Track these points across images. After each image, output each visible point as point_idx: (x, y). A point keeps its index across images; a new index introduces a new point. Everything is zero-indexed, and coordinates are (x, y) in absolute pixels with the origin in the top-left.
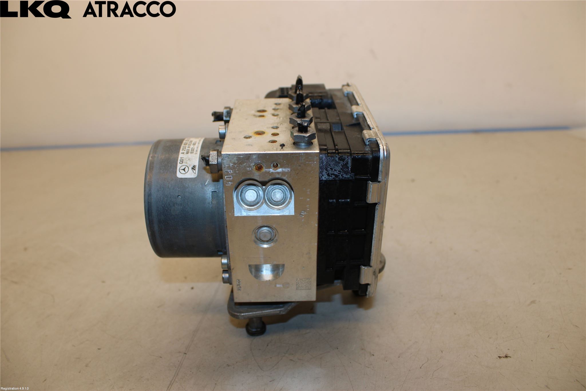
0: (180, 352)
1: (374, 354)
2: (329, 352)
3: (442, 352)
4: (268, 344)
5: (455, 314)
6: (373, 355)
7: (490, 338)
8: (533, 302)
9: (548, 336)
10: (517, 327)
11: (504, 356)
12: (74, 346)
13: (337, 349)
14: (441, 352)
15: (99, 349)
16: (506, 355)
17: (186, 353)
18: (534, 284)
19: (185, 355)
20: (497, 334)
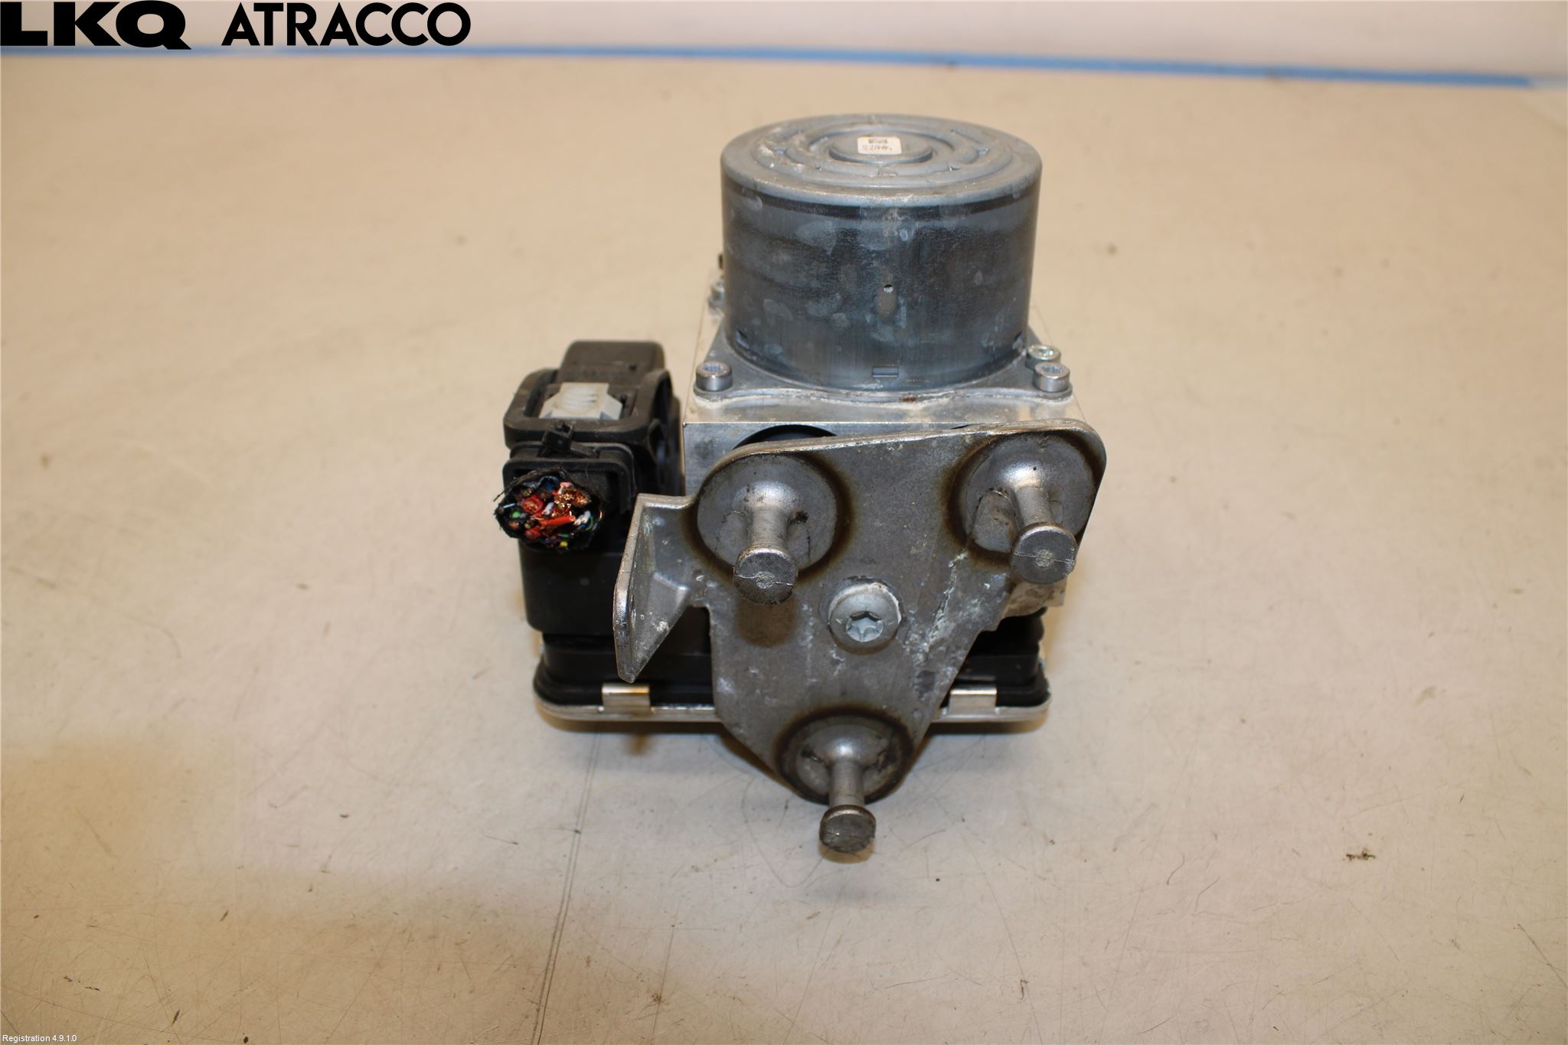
0: (562, 828)
1: (1055, 840)
2: (944, 830)
3: (1216, 836)
4: (787, 802)
5: (1243, 721)
6: (1052, 841)
7: (1327, 799)
8: (1429, 692)
9: (1462, 799)
10: (1390, 768)
11: (1359, 852)
12: (273, 806)
13: (963, 820)
14: (1214, 837)
15: (345, 816)
16: (1365, 852)
17: (579, 828)
18: (1431, 635)
19: (578, 835)
20: (1344, 787)
